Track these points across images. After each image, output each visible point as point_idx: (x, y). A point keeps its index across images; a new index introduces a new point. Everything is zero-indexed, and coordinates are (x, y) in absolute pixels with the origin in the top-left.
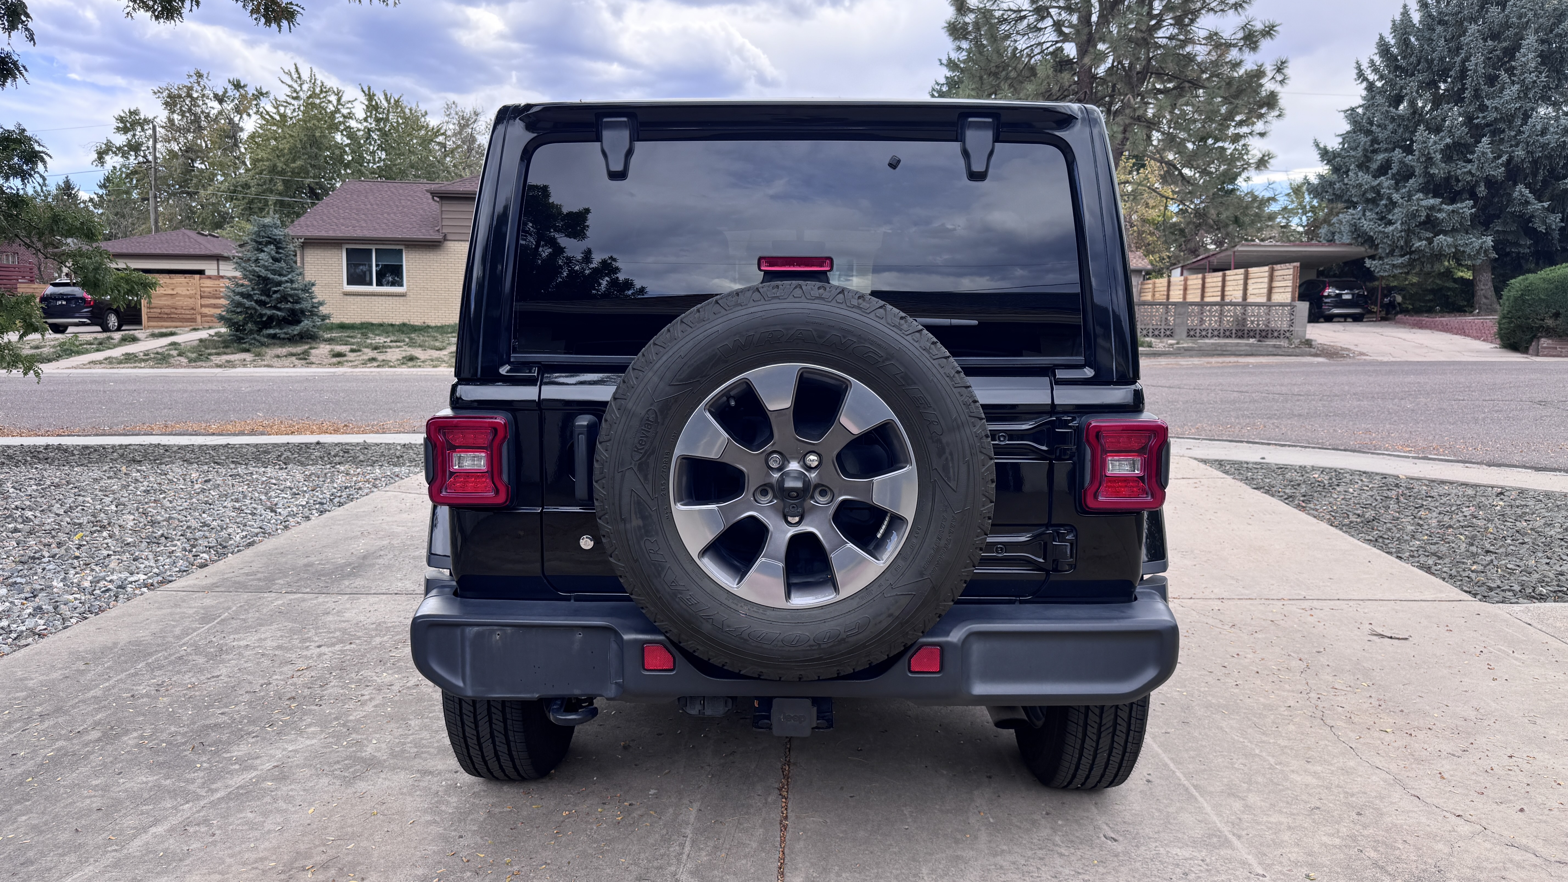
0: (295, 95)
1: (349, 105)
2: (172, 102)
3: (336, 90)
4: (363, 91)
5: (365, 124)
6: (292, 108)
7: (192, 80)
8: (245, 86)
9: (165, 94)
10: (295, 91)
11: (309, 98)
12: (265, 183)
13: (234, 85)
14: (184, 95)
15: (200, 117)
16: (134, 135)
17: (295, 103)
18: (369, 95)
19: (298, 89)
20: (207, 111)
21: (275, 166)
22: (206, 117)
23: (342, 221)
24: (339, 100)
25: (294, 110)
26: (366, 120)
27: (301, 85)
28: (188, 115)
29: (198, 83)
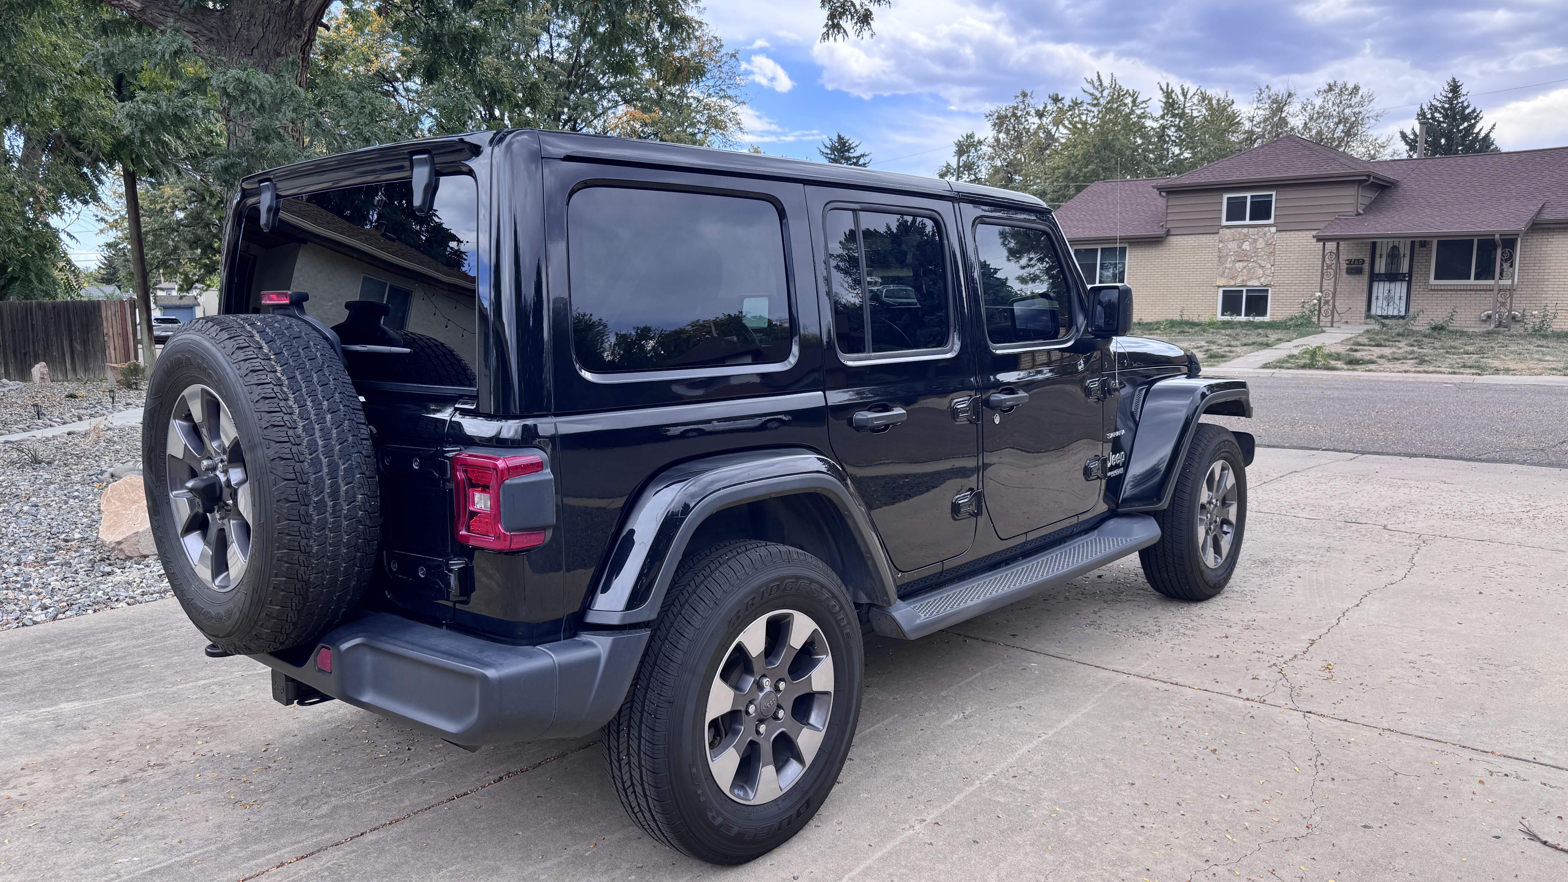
0: (1095, 102)
1: (1144, 105)
2: (1000, 122)
3: (1131, 92)
4: (1162, 89)
5: (1161, 121)
6: (1092, 114)
7: (1018, 100)
8: (1062, 99)
9: (995, 117)
10: (1096, 98)
11: (1108, 103)
12: (1060, 189)
13: (1053, 99)
14: (1009, 115)
15: (1022, 134)
16: (968, 156)
17: (1095, 110)
18: (1167, 92)
19: (1099, 95)
20: (1027, 127)
21: (1069, 172)
22: (1027, 133)
23: (1075, 223)
24: (1134, 102)
25: (1094, 117)
26: (1162, 117)
27: (1102, 92)
28: (1012, 132)
29: (1023, 102)
